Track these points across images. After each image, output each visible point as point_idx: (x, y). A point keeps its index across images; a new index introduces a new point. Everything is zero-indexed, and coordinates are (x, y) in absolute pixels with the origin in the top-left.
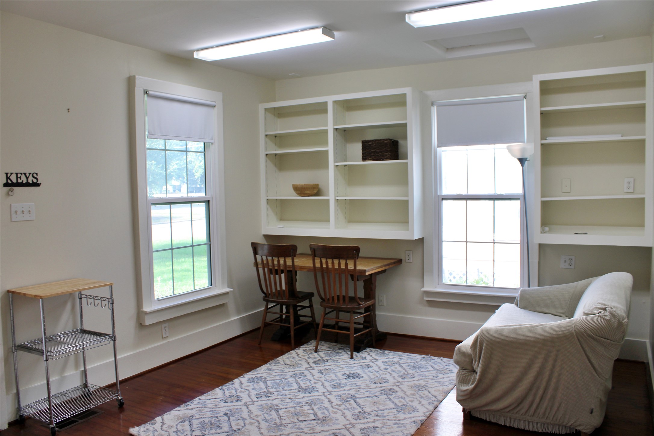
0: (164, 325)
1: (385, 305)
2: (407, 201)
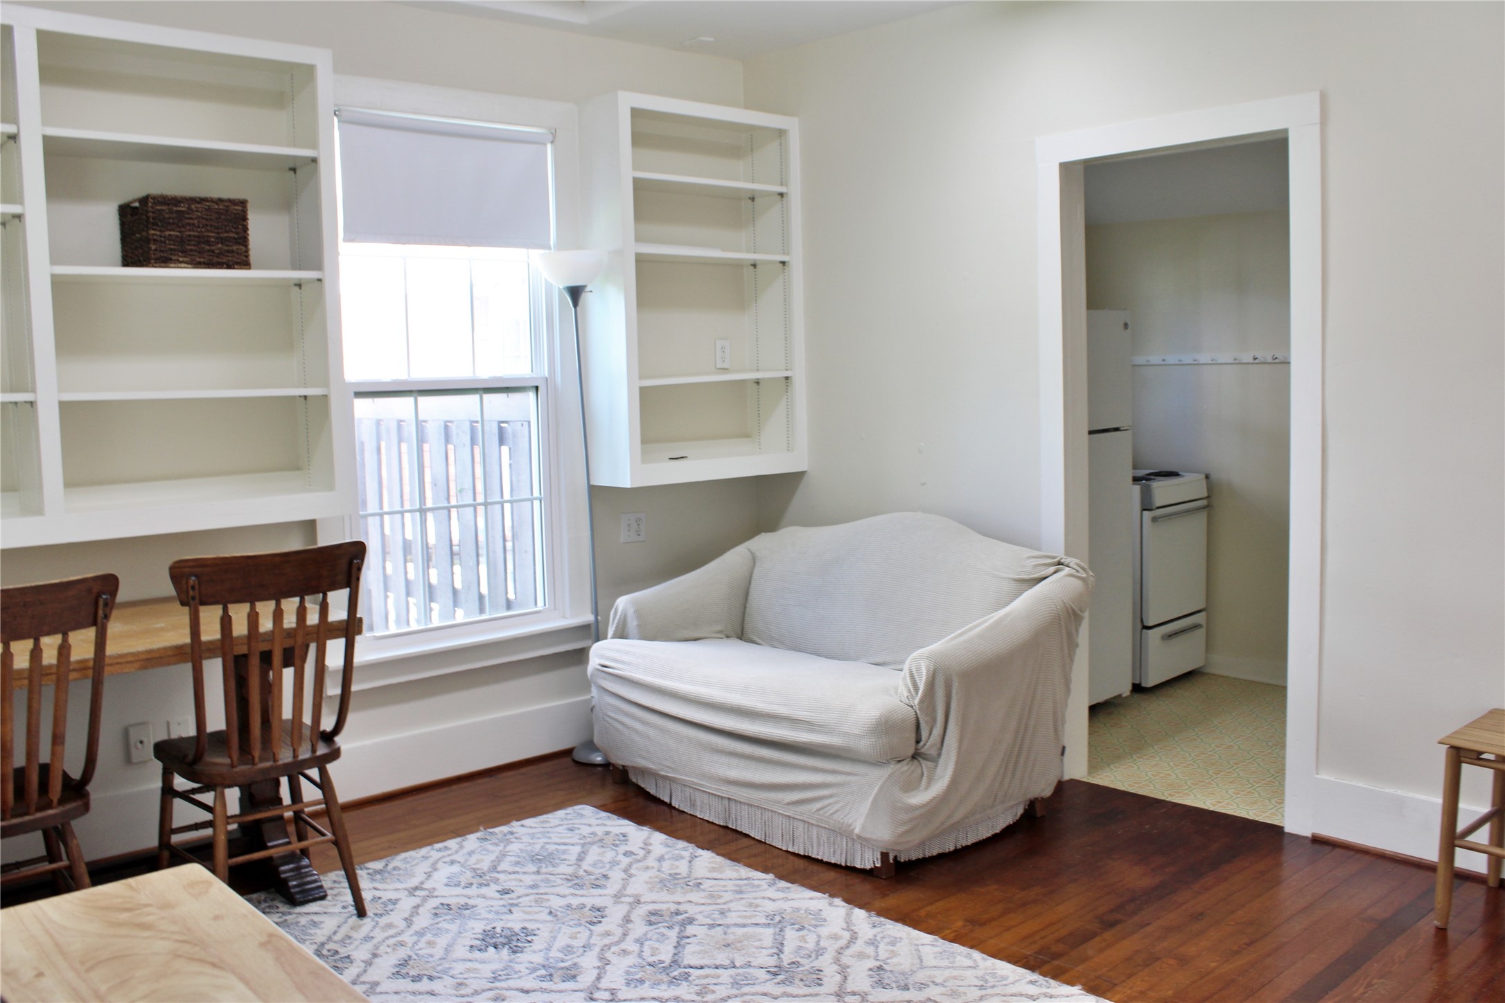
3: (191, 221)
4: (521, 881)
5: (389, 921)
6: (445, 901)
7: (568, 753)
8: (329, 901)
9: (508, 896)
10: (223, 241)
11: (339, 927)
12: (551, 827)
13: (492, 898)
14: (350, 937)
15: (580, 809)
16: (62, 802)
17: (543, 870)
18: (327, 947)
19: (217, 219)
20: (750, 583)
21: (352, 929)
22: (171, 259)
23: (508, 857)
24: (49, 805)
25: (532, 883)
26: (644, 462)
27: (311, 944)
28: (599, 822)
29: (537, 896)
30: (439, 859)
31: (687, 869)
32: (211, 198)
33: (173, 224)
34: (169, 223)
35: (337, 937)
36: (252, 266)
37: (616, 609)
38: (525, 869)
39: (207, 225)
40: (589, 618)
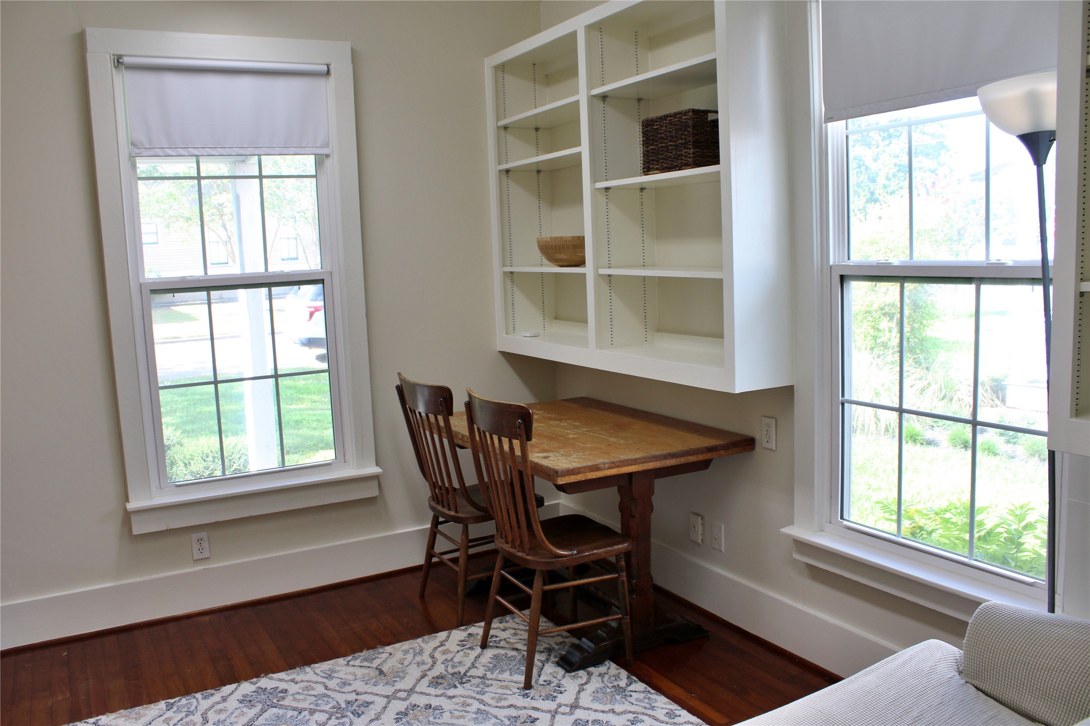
0: (195, 536)
1: (723, 551)
2: (719, 282)
3: (661, 136)
10: (677, 147)
19: (674, 130)
22: (650, 168)
32: (670, 114)
33: (653, 140)
39: (669, 136)
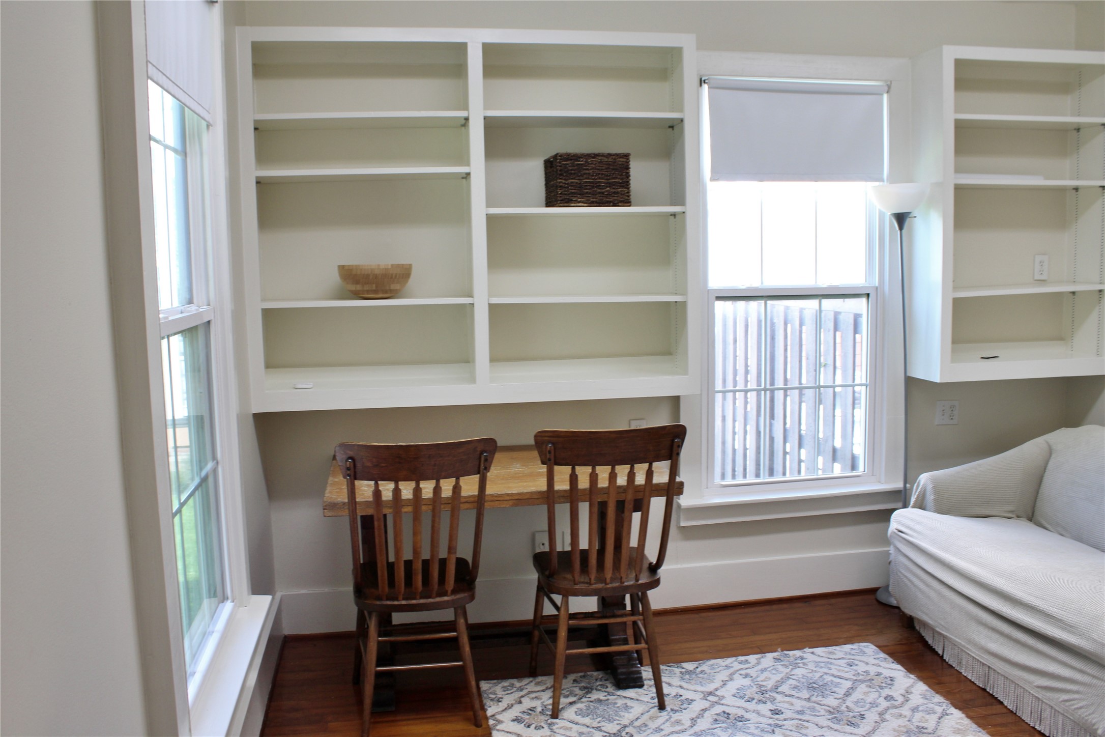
3: (587, 172)
4: (792, 704)
5: (679, 718)
6: (727, 710)
7: (873, 591)
8: (644, 690)
9: (777, 716)
10: (610, 185)
11: (642, 714)
12: (835, 659)
13: (764, 716)
14: (646, 726)
15: (864, 647)
16: (454, 592)
17: (814, 699)
18: (627, 730)
19: (606, 169)
20: (1045, 471)
21: (650, 719)
22: (572, 200)
23: (791, 680)
24: (445, 594)
25: (800, 709)
26: (953, 361)
27: (617, 724)
28: (876, 662)
29: (800, 722)
30: (738, 671)
31: (934, 725)
32: (602, 153)
33: (574, 174)
34: (572, 174)
35: (637, 724)
36: (632, 203)
37: (919, 483)
38: (799, 695)
39: (599, 174)
40: (899, 485)
